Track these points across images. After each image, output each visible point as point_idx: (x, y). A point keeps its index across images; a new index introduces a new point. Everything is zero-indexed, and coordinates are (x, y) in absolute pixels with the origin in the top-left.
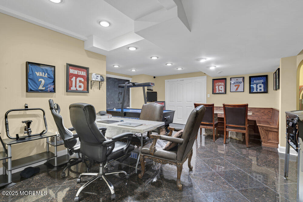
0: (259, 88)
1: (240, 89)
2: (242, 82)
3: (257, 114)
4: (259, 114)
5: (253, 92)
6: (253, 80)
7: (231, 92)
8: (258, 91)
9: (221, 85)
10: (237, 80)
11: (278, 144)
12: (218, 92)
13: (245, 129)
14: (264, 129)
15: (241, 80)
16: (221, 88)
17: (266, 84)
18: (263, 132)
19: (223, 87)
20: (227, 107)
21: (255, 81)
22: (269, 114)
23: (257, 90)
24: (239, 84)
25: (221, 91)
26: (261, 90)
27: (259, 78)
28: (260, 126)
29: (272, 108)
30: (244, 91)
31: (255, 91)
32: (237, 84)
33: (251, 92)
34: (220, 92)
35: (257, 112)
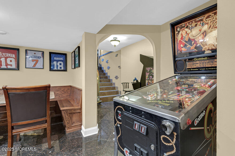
0: (59, 66)
1: (39, 65)
2: (41, 57)
3: (58, 93)
4: (59, 92)
5: (54, 69)
6: (53, 56)
7: (26, 68)
8: (59, 69)
9: (10, 57)
10: (35, 54)
11: (82, 124)
12: (6, 67)
13: (46, 122)
14: (68, 113)
15: (40, 54)
16: (11, 61)
17: (65, 62)
18: (67, 116)
19: (13, 60)
20: (14, 91)
21: (55, 58)
22: (68, 92)
23: (57, 68)
24: (37, 59)
25: (11, 65)
26: (61, 68)
27: (59, 55)
28: (63, 110)
29: (70, 86)
30: (43, 68)
31: (55, 69)
32: (35, 59)
33: (51, 70)
34: (9, 67)
35: (58, 90)
